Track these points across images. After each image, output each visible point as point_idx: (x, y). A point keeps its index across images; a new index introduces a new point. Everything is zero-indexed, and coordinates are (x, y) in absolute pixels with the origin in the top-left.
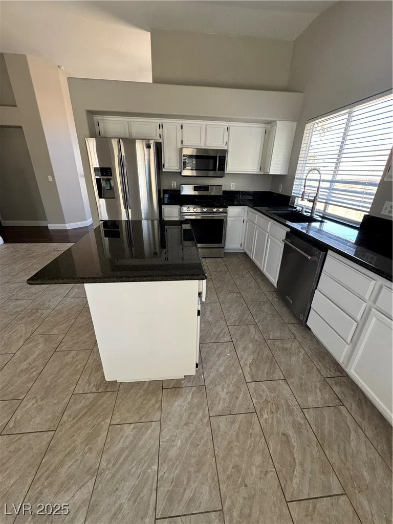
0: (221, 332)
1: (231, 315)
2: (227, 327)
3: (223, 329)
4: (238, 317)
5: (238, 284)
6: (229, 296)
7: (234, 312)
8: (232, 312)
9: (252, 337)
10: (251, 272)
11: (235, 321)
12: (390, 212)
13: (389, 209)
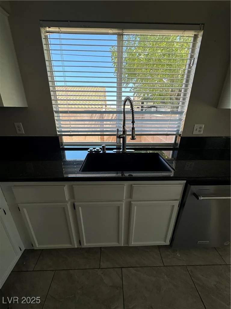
12: (200, 131)
13: (198, 129)
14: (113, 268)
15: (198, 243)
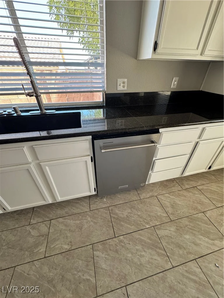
0: (188, 278)
1: (149, 262)
2: (176, 269)
3: (183, 275)
4: (150, 251)
5: (67, 247)
6: (104, 266)
7: (142, 256)
8: (143, 260)
9: (174, 233)
10: (33, 221)
11: (159, 254)
12: (124, 87)
13: (122, 85)
14: (42, 222)
15: (119, 188)
